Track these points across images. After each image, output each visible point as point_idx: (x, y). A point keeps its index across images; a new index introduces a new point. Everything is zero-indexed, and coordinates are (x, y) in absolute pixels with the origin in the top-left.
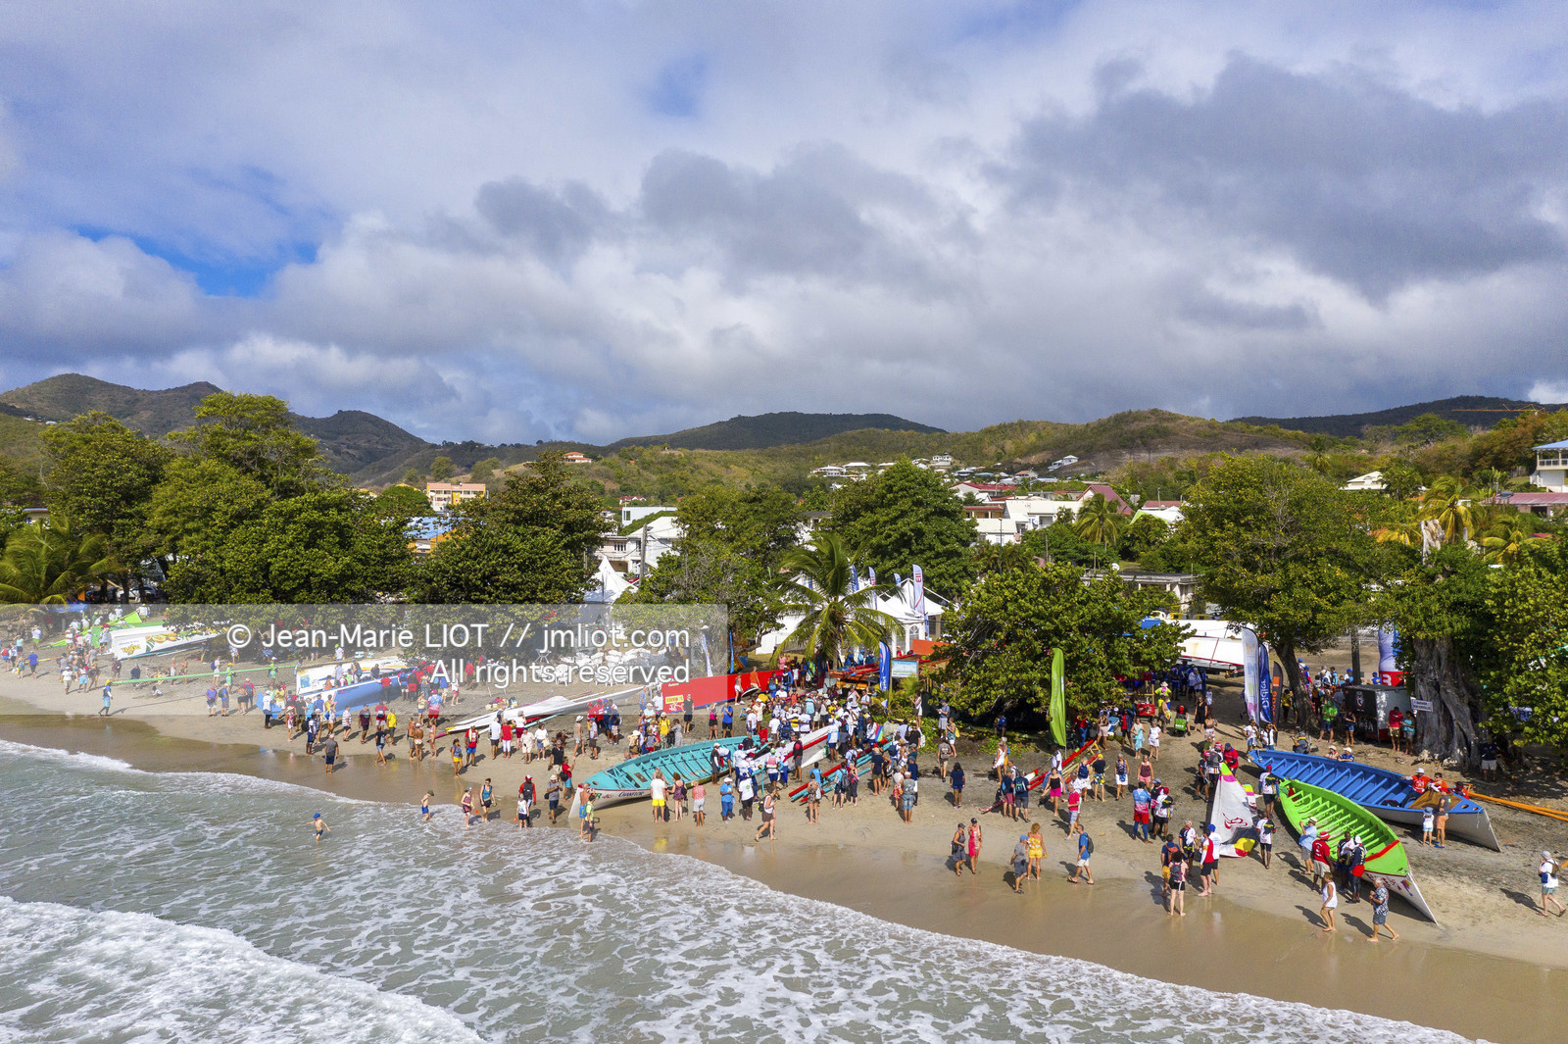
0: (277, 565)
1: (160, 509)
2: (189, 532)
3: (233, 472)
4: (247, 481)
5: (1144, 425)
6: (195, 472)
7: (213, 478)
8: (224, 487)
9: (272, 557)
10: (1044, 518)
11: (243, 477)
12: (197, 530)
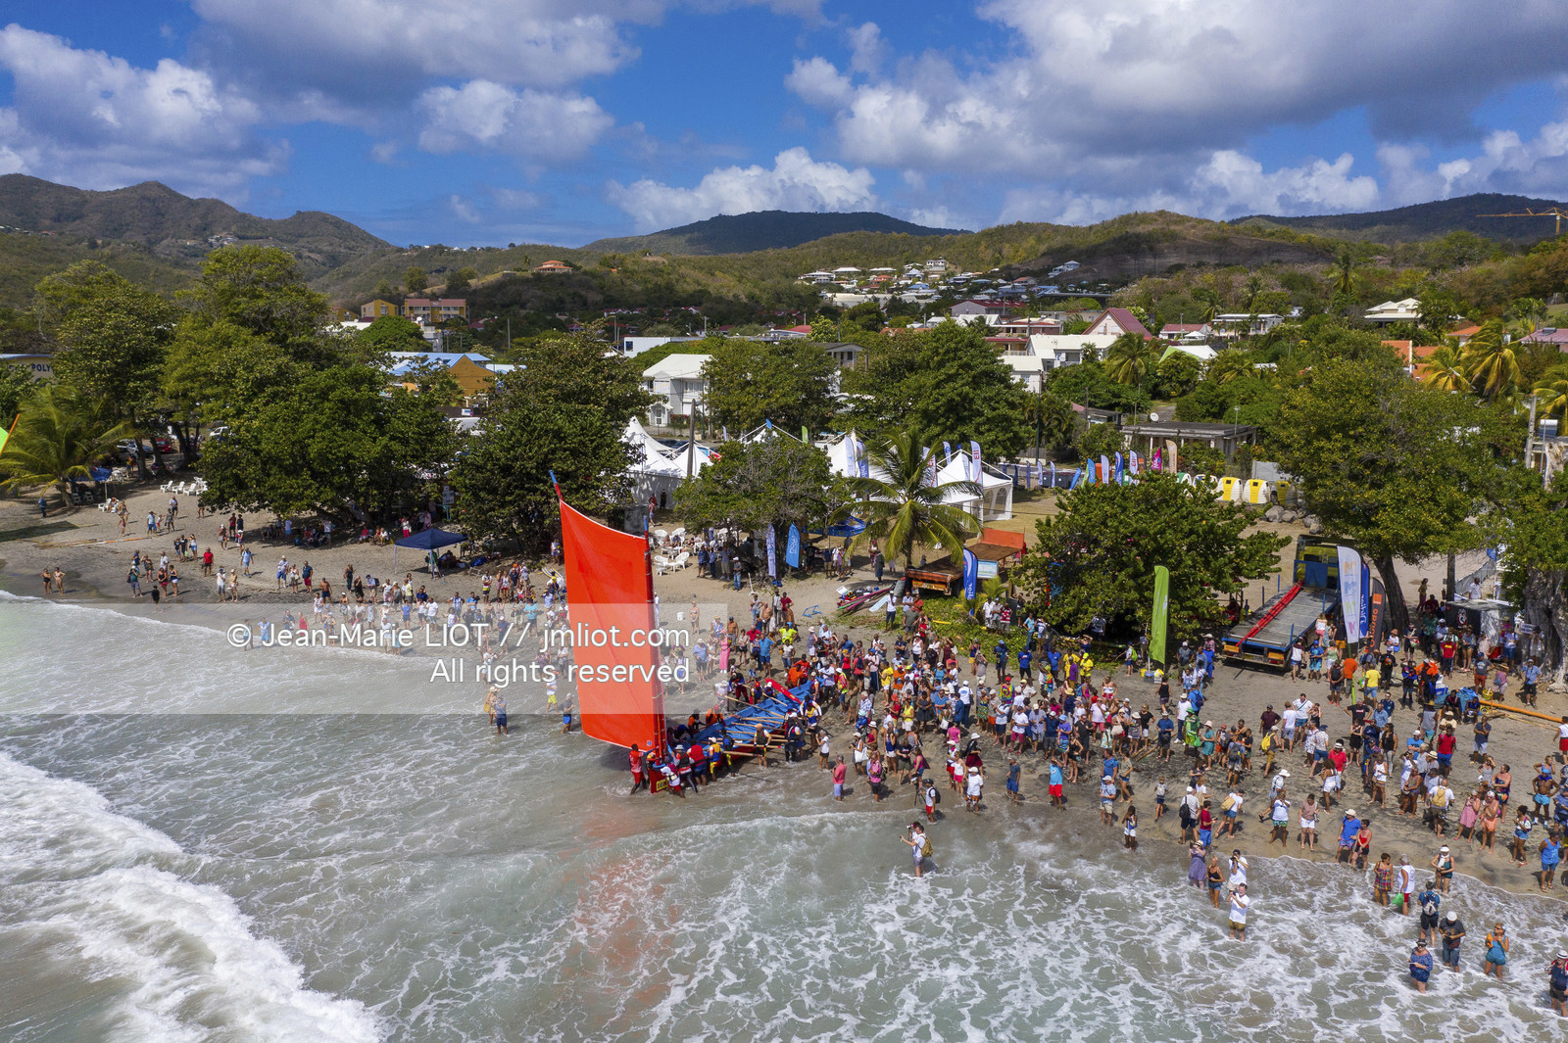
0: (314, 449)
1: (175, 374)
2: (206, 398)
3: (246, 333)
4: (261, 343)
5: (1150, 228)
6: (208, 334)
7: (227, 342)
8: (239, 351)
9: (309, 438)
10: (1071, 354)
11: (257, 338)
12: (217, 397)
